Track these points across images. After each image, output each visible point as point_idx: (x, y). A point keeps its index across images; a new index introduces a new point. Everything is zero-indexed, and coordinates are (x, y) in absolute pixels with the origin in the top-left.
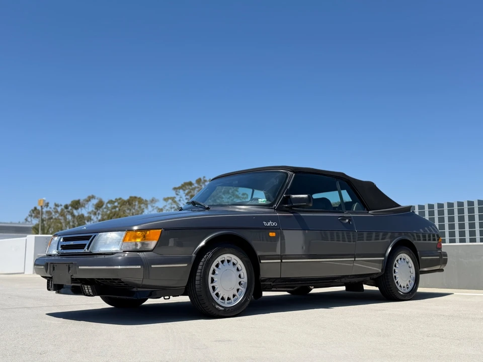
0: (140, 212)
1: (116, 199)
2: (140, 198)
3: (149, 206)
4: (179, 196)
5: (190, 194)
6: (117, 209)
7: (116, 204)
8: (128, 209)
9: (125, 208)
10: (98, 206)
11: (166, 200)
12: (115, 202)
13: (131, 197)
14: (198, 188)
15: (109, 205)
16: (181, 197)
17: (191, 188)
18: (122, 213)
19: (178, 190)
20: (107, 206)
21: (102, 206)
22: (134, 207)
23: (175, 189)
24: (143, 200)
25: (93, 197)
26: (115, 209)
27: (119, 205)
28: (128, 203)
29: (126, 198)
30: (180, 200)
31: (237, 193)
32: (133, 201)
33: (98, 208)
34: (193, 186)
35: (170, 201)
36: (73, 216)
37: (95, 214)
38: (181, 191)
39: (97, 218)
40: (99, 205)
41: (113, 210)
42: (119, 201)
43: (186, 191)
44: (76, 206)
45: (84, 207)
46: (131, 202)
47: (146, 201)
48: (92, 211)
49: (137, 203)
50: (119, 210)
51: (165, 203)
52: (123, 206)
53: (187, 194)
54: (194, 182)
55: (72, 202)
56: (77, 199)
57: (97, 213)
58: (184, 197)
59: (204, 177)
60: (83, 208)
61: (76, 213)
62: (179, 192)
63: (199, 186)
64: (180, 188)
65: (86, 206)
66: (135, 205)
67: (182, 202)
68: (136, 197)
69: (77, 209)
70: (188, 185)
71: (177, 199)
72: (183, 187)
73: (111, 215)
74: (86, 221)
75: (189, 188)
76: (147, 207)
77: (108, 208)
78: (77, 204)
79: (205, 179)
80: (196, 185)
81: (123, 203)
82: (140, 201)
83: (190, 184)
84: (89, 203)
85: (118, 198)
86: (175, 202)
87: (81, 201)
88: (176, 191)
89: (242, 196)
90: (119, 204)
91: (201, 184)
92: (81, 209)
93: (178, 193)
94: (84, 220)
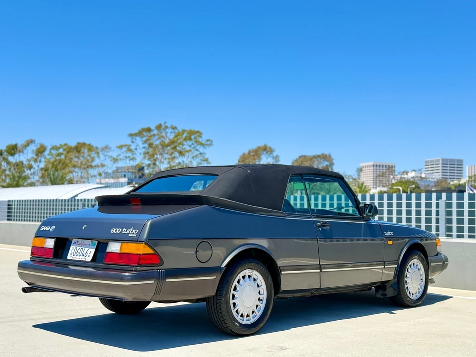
0: (90, 160)
1: (61, 145)
2: (89, 145)
3: (101, 156)
4: (135, 144)
5: (148, 142)
6: (63, 157)
7: (61, 151)
8: (76, 157)
9: (72, 155)
10: (38, 152)
11: (121, 147)
12: (59, 148)
13: (78, 143)
14: (158, 135)
15: (53, 152)
16: (137, 146)
17: (149, 135)
18: (69, 161)
19: (134, 137)
20: (50, 152)
21: (44, 151)
22: (82, 155)
23: (131, 135)
24: (92, 147)
25: (32, 142)
26: (60, 156)
27: (65, 152)
28: (75, 150)
29: (73, 144)
30: (136, 149)
31: (200, 140)
32: (81, 147)
33: (39, 154)
34: (152, 133)
35: (125, 149)
36: (9, 163)
37: (36, 161)
38: (138, 139)
39: (38, 166)
40: (40, 151)
41: (59, 158)
42: (65, 147)
43: (144, 139)
44: (13, 152)
45: (23, 152)
46: (78, 149)
47: (97, 148)
48: (33, 157)
49: (86, 151)
50: (66, 157)
51: (119, 151)
52: (70, 154)
53: (145, 142)
54: (153, 128)
55: (7, 147)
56: (14, 143)
57: (38, 160)
58: (142, 146)
59: (165, 123)
60: (21, 154)
61: (11, 159)
62: (136, 139)
63: (159, 133)
64: (136, 135)
65: (25, 152)
66: (84, 153)
67: (139, 151)
68: (84, 144)
69: (13, 155)
70: (146, 132)
71: (133, 147)
72: (140, 134)
73: (55, 163)
74: (25, 169)
75: (147, 136)
76: (98, 156)
77: (53, 154)
78: (13, 149)
79: (166, 125)
80: (156, 132)
81: (70, 150)
82: (90, 148)
83: (149, 130)
84: (28, 148)
85: (63, 143)
86: (130, 150)
87: (19, 145)
88: (133, 138)
89: (206, 143)
90: (64, 150)
91: (161, 131)
92: (20, 155)
93: (134, 141)
94: (23, 167)
